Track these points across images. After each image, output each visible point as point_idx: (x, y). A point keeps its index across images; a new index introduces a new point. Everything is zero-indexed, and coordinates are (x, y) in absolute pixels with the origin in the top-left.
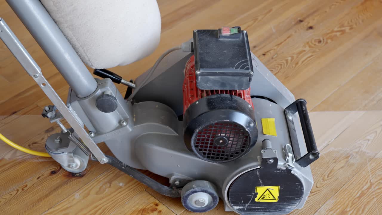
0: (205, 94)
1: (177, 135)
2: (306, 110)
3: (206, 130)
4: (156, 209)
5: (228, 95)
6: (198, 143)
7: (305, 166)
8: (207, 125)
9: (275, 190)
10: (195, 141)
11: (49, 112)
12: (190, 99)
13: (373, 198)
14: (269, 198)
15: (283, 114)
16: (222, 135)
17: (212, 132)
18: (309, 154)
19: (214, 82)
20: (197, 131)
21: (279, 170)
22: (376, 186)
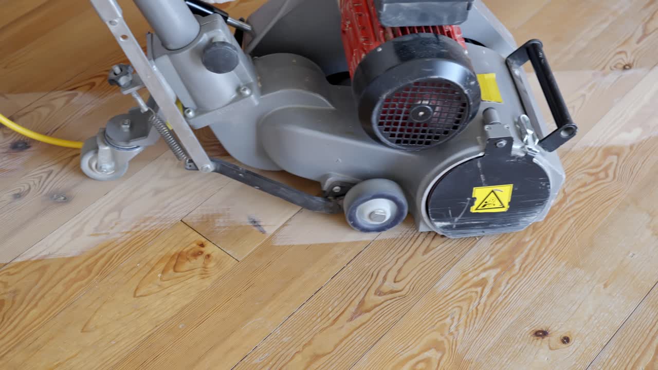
0: (391, 35)
1: (332, 108)
2: (544, 58)
3: (399, 95)
4: (202, 252)
5: (431, 35)
6: (383, 118)
7: (551, 151)
8: (401, 86)
9: (505, 192)
10: (378, 114)
11: (121, 76)
12: (364, 44)
13: (569, 218)
14: (494, 205)
15: (505, 66)
16: (424, 102)
17: (408, 98)
18: (559, 130)
19: (410, 12)
20: (384, 97)
21: (514, 157)
22: (573, 198)
